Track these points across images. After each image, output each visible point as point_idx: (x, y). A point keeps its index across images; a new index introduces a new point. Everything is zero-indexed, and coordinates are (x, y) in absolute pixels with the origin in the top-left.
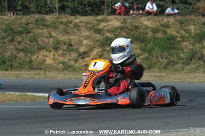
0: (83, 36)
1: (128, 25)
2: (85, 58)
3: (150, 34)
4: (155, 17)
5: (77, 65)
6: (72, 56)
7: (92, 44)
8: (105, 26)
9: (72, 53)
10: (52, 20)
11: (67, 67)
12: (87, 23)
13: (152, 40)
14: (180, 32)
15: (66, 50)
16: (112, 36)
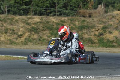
0: (20, 26)
1: (44, 21)
2: (21, 37)
3: (55, 26)
4: (57, 17)
5: (17, 41)
6: (15, 36)
7: (25, 30)
8: (32, 21)
11: (12, 42)
12: (22, 19)
13: (57, 29)
14: (71, 25)
15: (11, 34)
16: (35, 26)
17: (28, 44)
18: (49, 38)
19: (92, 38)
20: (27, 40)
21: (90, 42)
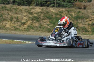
0: (23, 15)
1: (44, 11)
2: (24, 25)
3: (54, 16)
4: (56, 8)
5: (20, 28)
6: (19, 24)
7: (28, 19)
8: (34, 11)
9: (18, 23)
10: (9, 7)
11: (16, 29)
12: (25, 9)
13: (55, 18)
14: (68, 15)
15: (16, 21)
16: (37, 16)
17: (30, 31)
18: (48, 26)
19: (86, 27)
20: (29, 27)
21: (84, 31)
